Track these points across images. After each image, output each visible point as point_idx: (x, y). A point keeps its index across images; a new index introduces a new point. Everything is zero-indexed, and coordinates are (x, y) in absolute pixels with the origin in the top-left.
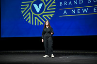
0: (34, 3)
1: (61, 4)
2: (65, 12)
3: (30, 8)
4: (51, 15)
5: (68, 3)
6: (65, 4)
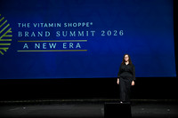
1: (20, 34)
2: (26, 46)
4: (5, 49)
5: (30, 34)
6: (27, 34)
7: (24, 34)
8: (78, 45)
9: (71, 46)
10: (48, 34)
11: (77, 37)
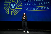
0: (11, 3)
1: (25, 4)
2: (27, 9)
3: (9, 6)
4: (20, 10)
5: (29, 4)
6: (27, 4)
7: (26, 4)
8: (48, 8)
9: (45, 8)
10: (35, 4)
11: (47, 5)
